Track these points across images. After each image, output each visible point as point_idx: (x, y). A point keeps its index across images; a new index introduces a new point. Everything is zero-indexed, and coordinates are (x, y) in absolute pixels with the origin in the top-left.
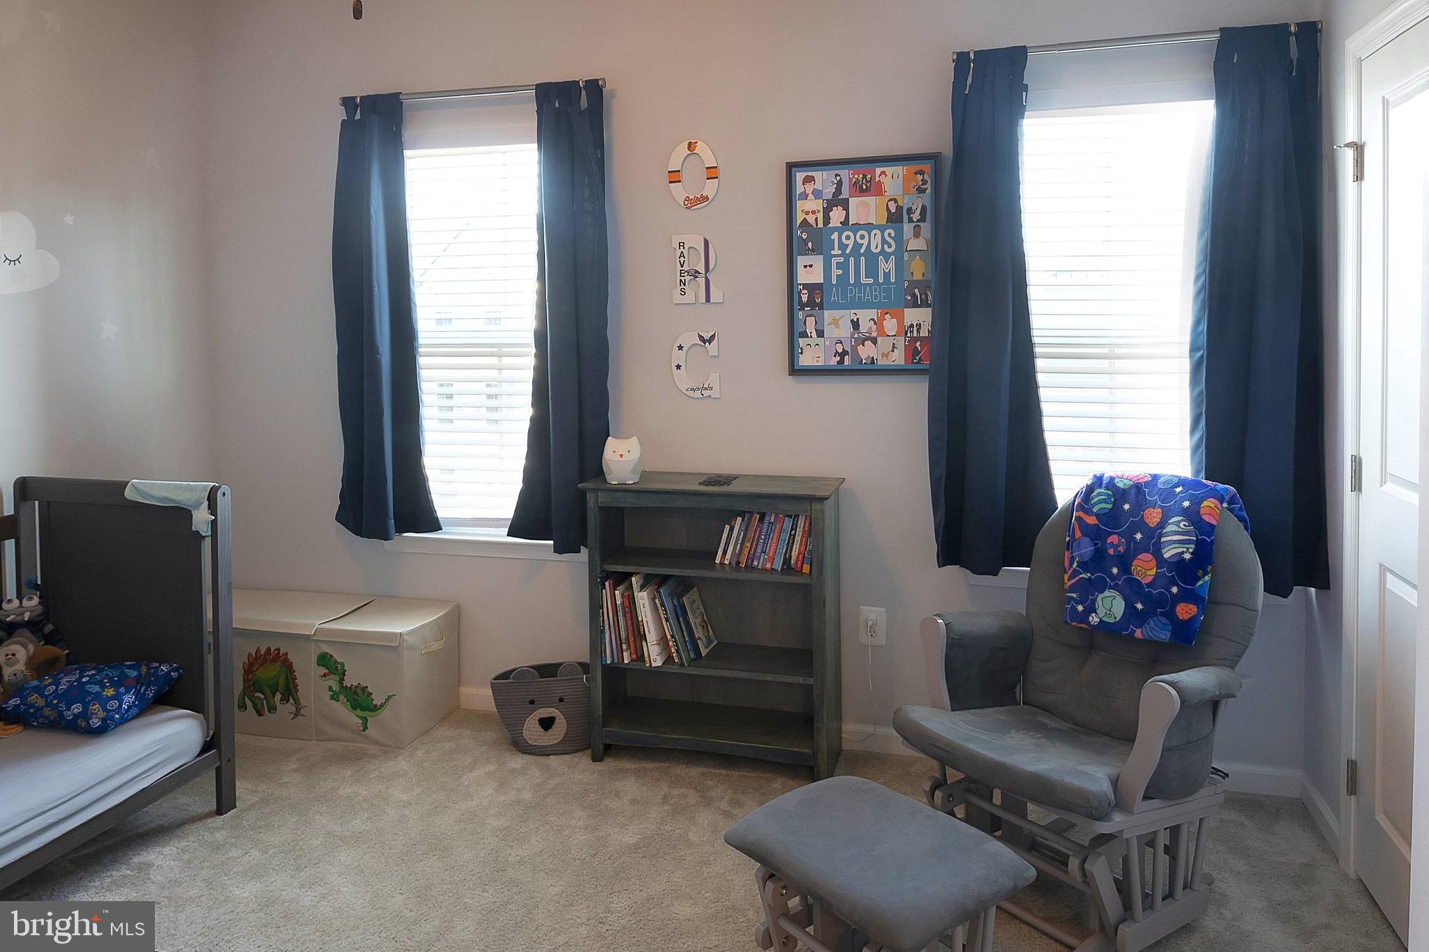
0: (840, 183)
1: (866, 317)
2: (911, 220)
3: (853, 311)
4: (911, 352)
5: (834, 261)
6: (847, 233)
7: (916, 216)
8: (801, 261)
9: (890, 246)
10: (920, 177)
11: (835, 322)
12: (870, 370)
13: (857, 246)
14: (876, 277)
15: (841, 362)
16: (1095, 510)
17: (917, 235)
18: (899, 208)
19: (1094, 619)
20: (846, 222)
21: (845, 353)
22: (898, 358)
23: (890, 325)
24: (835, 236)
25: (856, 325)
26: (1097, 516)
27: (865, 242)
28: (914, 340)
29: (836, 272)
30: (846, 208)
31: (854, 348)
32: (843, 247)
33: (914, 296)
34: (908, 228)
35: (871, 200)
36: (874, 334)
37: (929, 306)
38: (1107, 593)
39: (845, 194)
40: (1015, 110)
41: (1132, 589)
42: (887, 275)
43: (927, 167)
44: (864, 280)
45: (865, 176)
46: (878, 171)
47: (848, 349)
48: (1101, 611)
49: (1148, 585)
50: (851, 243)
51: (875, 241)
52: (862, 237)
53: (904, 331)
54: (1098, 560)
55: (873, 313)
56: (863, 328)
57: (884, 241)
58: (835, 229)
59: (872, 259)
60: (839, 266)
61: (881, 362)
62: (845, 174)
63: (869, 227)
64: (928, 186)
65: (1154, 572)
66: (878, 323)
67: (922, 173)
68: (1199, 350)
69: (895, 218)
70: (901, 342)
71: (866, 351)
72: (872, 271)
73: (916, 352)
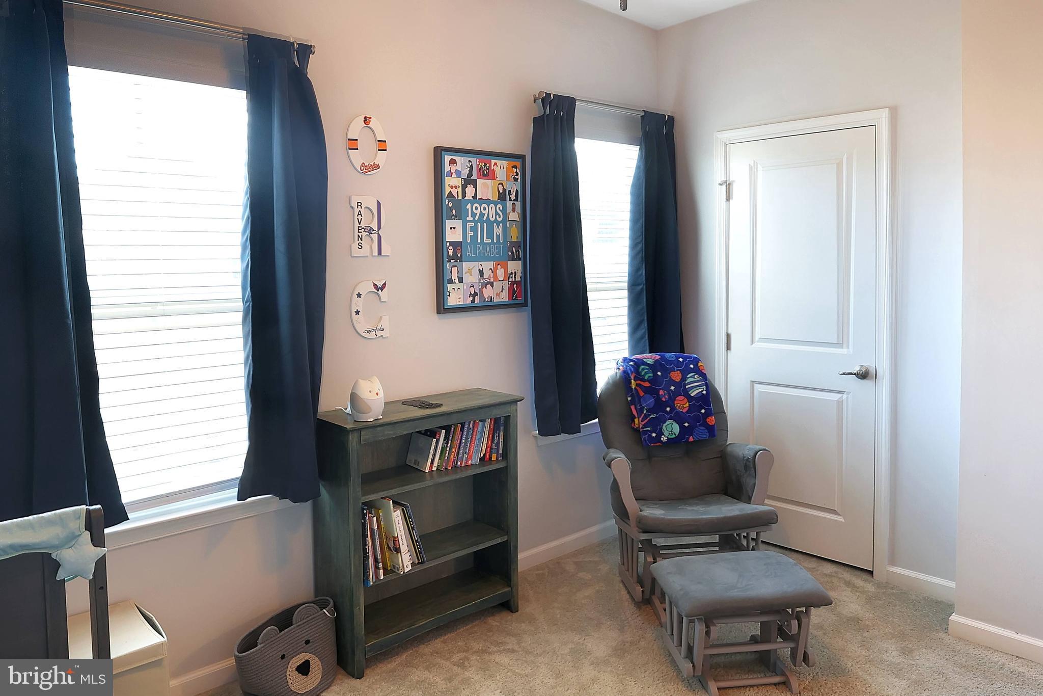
0: (471, 167)
1: (487, 266)
2: (510, 200)
3: (480, 263)
4: (512, 292)
5: (469, 225)
6: (476, 205)
7: (513, 197)
8: (449, 224)
9: (500, 217)
10: (515, 170)
11: (470, 271)
12: (490, 307)
13: (482, 215)
14: (493, 240)
15: (473, 301)
16: (646, 378)
17: (514, 210)
18: (504, 190)
19: (664, 439)
20: (475, 197)
21: (476, 294)
22: (504, 297)
23: (500, 272)
24: (469, 206)
25: (481, 273)
26: (648, 381)
27: (486, 212)
28: (513, 283)
29: (470, 234)
30: (475, 187)
31: (481, 290)
32: (474, 215)
33: (512, 252)
34: (509, 204)
35: (489, 182)
36: (492, 280)
37: (520, 259)
38: (667, 423)
39: (474, 177)
41: (679, 418)
42: (498, 236)
43: (518, 163)
44: (486, 241)
45: (485, 165)
46: (493, 162)
47: (477, 291)
48: (666, 433)
49: (687, 412)
50: (478, 212)
51: (491, 212)
52: (485, 209)
53: (508, 276)
54: (659, 405)
55: (491, 265)
56: (486, 276)
57: (497, 214)
58: (469, 201)
59: (490, 224)
60: (472, 229)
61: (496, 300)
62: (474, 161)
63: (488, 202)
64: (519, 177)
65: (687, 405)
66: (494, 271)
67: (515, 167)
69: (502, 197)
70: (506, 285)
71: (488, 292)
72: (490, 235)
73: (514, 292)
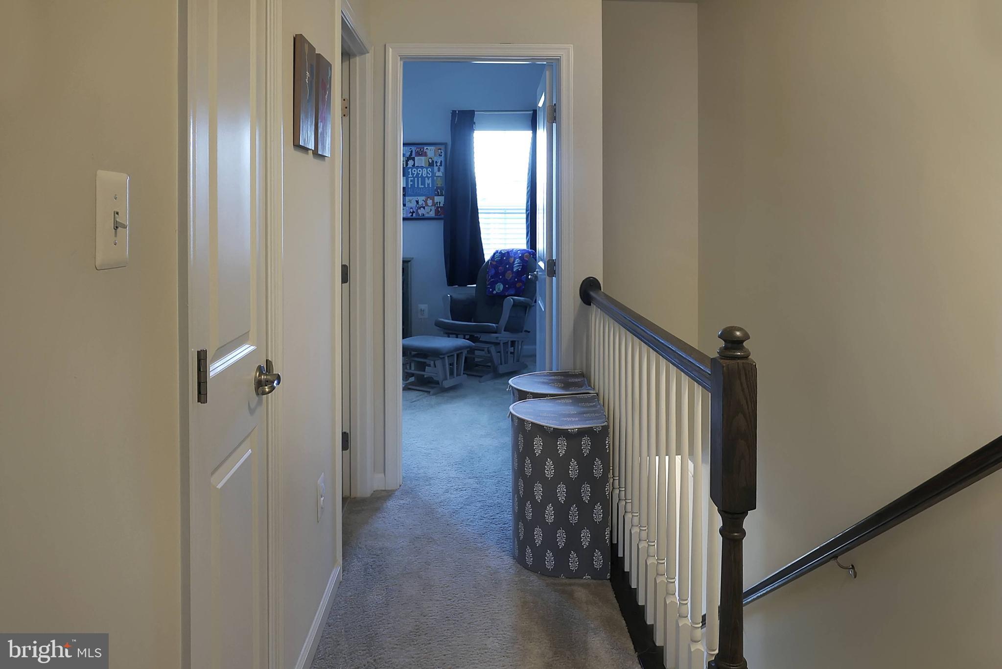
0: (412, 151)
1: (421, 199)
2: (437, 166)
3: (416, 197)
4: (437, 212)
5: (410, 179)
6: (414, 169)
7: (438, 164)
9: (429, 174)
10: (440, 151)
11: (410, 201)
12: (423, 218)
13: (418, 174)
14: (425, 186)
15: (412, 215)
16: (496, 260)
17: (439, 171)
18: (433, 161)
19: (495, 292)
20: (414, 165)
21: (413, 212)
22: (432, 214)
23: (430, 202)
24: (410, 170)
25: (417, 202)
26: (496, 261)
27: (421, 173)
28: (438, 207)
29: (410, 183)
30: (414, 161)
31: (417, 210)
32: (413, 174)
33: (438, 192)
34: (436, 168)
35: (423, 158)
36: (424, 205)
37: (443, 196)
38: (498, 284)
39: (413, 155)
40: (472, 130)
41: (505, 282)
42: (428, 184)
43: (443, 147)
44: (420, 186)
45: (420, 150)
46: (425, 148)
47: (415, 211)
48: (497, 290)
49: (510, 280)
50: (416, 173)
51: (424, 172)
52: (420, 171)
53: (434, 204)
54: (497, 274)
55: (424, 198)
56: (420, 203)
57: (427, 173)
58: (410, 168)
59: (423, 179)
60: (411, 181)
61: (427, 215)
62: (414, 148)
63: (422, 167)
64: (443, 154)
65: (511, 276)
66: (426, 201)
67: (440, 149)
68: (528, 211)
69: (431, 165)
70: (433, 208)
71: (421, 211)
72: (423, 183)
73: (439, 212)
